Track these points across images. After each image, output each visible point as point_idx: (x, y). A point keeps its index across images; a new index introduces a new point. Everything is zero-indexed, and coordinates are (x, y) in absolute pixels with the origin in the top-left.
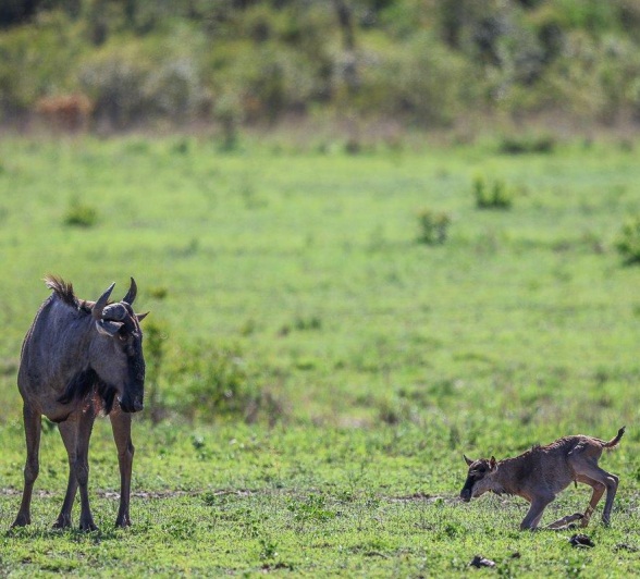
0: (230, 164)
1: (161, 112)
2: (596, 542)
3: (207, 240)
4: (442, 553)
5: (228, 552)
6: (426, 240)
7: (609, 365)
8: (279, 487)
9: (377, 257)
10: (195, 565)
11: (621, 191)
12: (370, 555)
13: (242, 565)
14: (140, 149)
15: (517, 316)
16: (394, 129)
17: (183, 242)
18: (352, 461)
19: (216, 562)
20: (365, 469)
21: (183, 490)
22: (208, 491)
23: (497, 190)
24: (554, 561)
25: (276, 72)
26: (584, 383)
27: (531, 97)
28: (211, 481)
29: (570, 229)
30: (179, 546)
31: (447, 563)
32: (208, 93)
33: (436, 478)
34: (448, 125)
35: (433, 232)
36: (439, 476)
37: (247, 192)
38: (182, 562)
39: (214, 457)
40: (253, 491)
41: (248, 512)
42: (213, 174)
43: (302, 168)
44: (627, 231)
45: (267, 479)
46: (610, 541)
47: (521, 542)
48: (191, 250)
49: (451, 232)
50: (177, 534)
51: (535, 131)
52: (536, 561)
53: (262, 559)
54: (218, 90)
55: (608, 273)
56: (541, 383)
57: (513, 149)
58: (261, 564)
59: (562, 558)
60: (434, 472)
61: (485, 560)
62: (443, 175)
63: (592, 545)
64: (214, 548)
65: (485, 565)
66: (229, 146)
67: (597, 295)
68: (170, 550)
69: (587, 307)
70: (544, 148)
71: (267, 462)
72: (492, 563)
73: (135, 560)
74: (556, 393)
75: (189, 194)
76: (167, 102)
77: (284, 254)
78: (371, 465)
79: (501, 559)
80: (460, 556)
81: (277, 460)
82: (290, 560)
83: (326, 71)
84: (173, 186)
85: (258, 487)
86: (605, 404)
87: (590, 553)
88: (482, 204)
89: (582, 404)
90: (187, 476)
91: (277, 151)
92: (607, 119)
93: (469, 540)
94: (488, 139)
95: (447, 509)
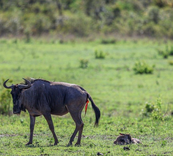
0: (29, 46)
1: (10, 32)
2: (130, 149)
3: (23, 67)
4: (89, 152)
5: (31, 151)
6: (82, 67)
7: (132, 101)
8: (44, 133)
9: (69, 72)
10: (23, 154)
11: (134, 54)
12: (69, 152)
13: (35, 154)
14: (4, 42)
15: (106, 87)
16: (73, 37)
17: (16, 67)
18: (63, 126)
19: (28, 154)
20: (67, 129)
21: (18, 134)
22: (25, 134)
23: (101, 54)
24: (119, 154)
25: (41, 22)
26: (125, 106)
27: (109, 29)
28: (26, 132)
29: (121, 64)
30: (18, 149)
31: (90, 154)
32: (22, 27)
33: (86, 131)
34: (87, 36)
35: (84, 65)
36: (87, 130)
37: (33, 54)
38: (19, 154)
39: (26, 125)
40: (37, 135)
41: (36, 140)
42: (24, 49)
43: (48, 47)
44: (136, 65)
45: (41, 131)
46: (134, 148)
47: (110, 149)
48: (18, 69)
49: (89, 65)
50: (17, 146)
51: (111, 38)
52: (114, 154)
53: (41, 153)
54: (25, 26)
55: (131, 76)
56: (113, 106)
57: (105, 43)
58: (40, 154)
59: (121, 153)
60: (86, 130)
61: (100, 154)
62: (86, 50)
63: (129, 150)
64: (27, 150)
65: (101, 155)
66: (28, 41)
67: (128, 82)
68: (16, 150)
69: (125, 85)
70: (113, 42)
71: (40, 127)
72: (103, 154)
73: (6, 153)
74: (117, 108)
75: (18, 54)
76: (11, 29)
77: (44, 71)
78: (69, 128)
79: (105, 153)
80: (94, 152)
81: (43, 126)
82: (48, 153)
83: (54, 21)
84: (13, 52)
85: (38, 133)
86: (130, 111)
87: (129, 152)
88: (97, 58)
89: (125, 111)
90: (19, 130)
91: (41, 43)
92: (130, 35)
93: (96, 148)
94: (98, 40)
95: (90, 140)
